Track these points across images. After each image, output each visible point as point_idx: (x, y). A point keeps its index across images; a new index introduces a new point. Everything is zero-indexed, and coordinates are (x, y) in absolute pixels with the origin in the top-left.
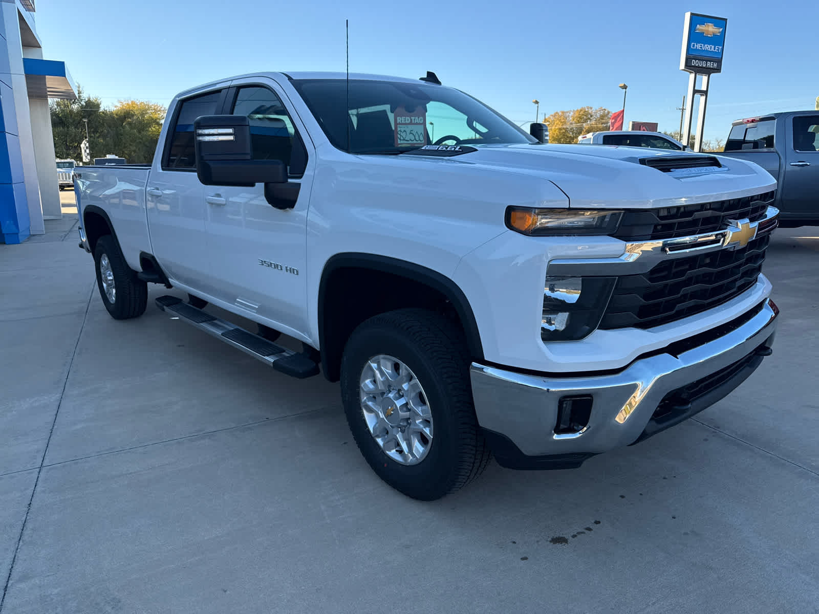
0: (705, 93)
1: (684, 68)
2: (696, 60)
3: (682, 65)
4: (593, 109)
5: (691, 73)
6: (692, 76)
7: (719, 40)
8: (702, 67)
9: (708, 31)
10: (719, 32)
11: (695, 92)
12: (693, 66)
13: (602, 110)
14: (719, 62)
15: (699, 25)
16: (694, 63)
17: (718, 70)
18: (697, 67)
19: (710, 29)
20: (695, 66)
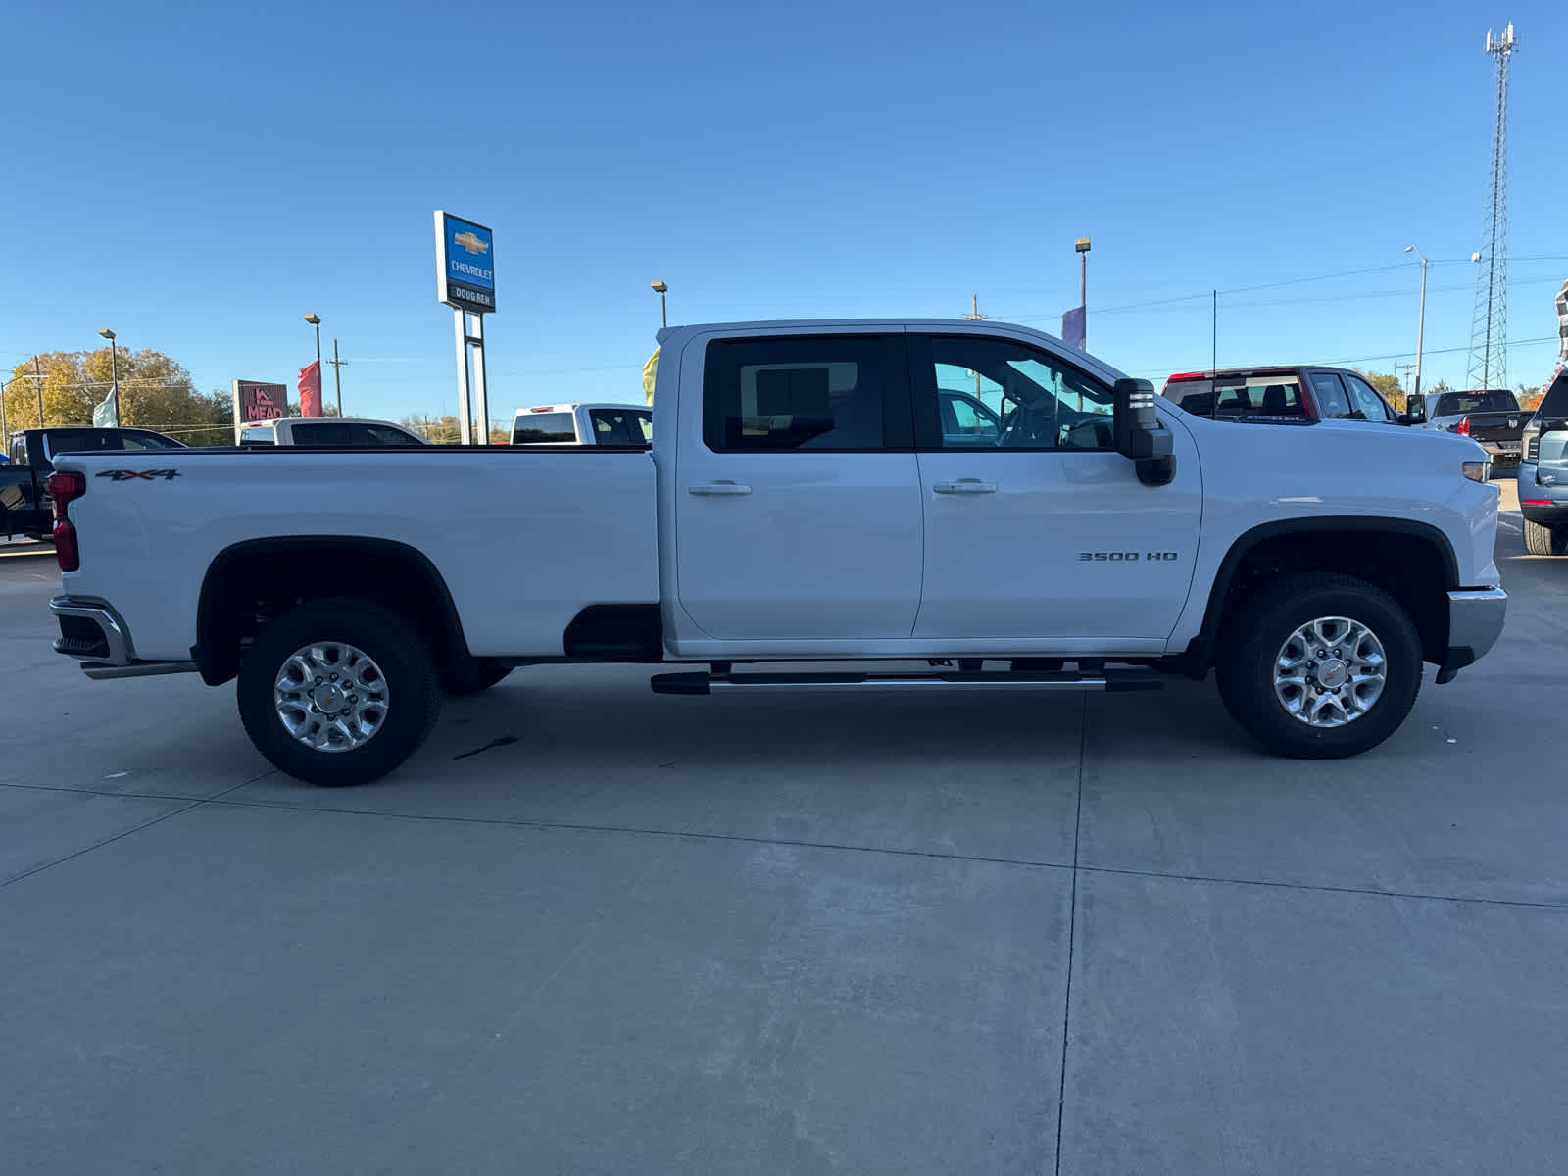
0: (479, 343)
1: (446, 300)
2: (461, 288)
3: (443, 296)
4: (132, 351)
5: (455, 308)
6: (458, 314)
7: (486, 260)
8: (470, 301)
9: (470, 244)
10: (485, 249)
11: (468, 339)
12: (458, 298)
13: (153, 355)
14: (491, 294)
15: (459, 233)
16: (460, 293)
17: (491, 308)
18: (463, 300)
19: (472, 242)
20: (460, 299)
